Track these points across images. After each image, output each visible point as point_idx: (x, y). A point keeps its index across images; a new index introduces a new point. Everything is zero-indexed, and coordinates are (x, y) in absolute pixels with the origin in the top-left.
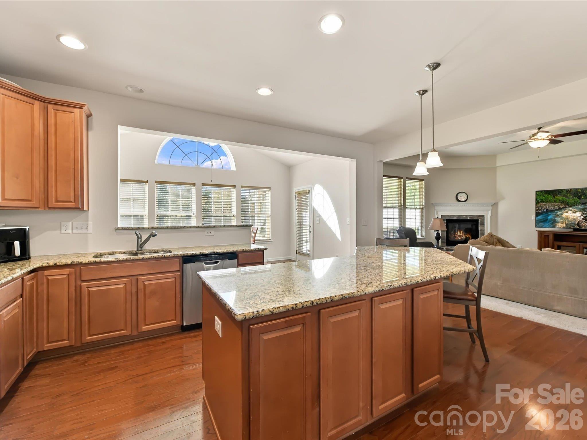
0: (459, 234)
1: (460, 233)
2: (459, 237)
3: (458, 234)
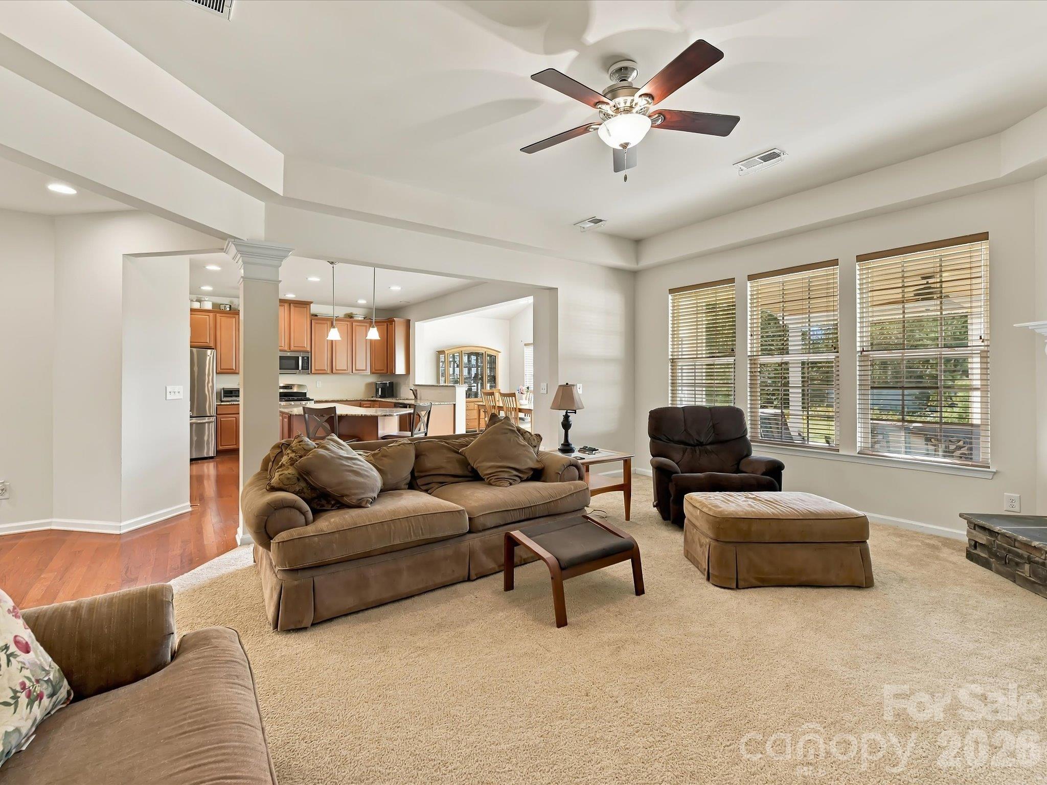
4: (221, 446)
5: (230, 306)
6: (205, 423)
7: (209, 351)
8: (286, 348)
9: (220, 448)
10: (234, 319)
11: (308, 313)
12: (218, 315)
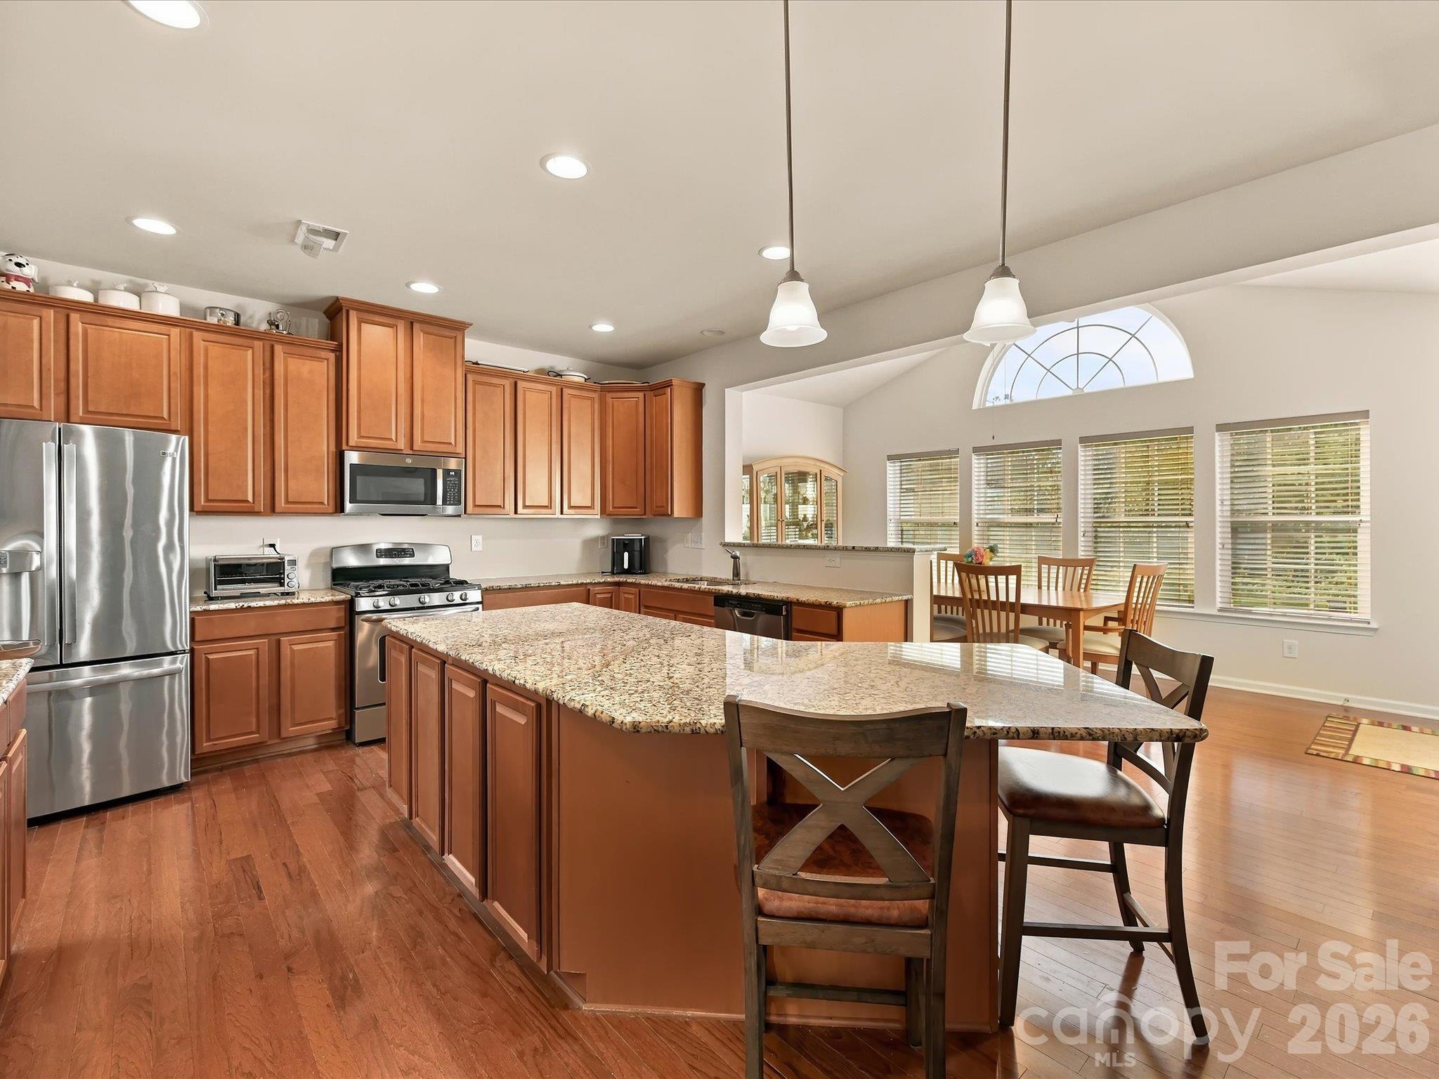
4: (209, 740)
5: (237, 316)
6: (161, 676)
7: (174, 437)
8: (402, 444)
9: (206, 746)
10: (250, 352)
11: (459, 362)
12: (196, 333)
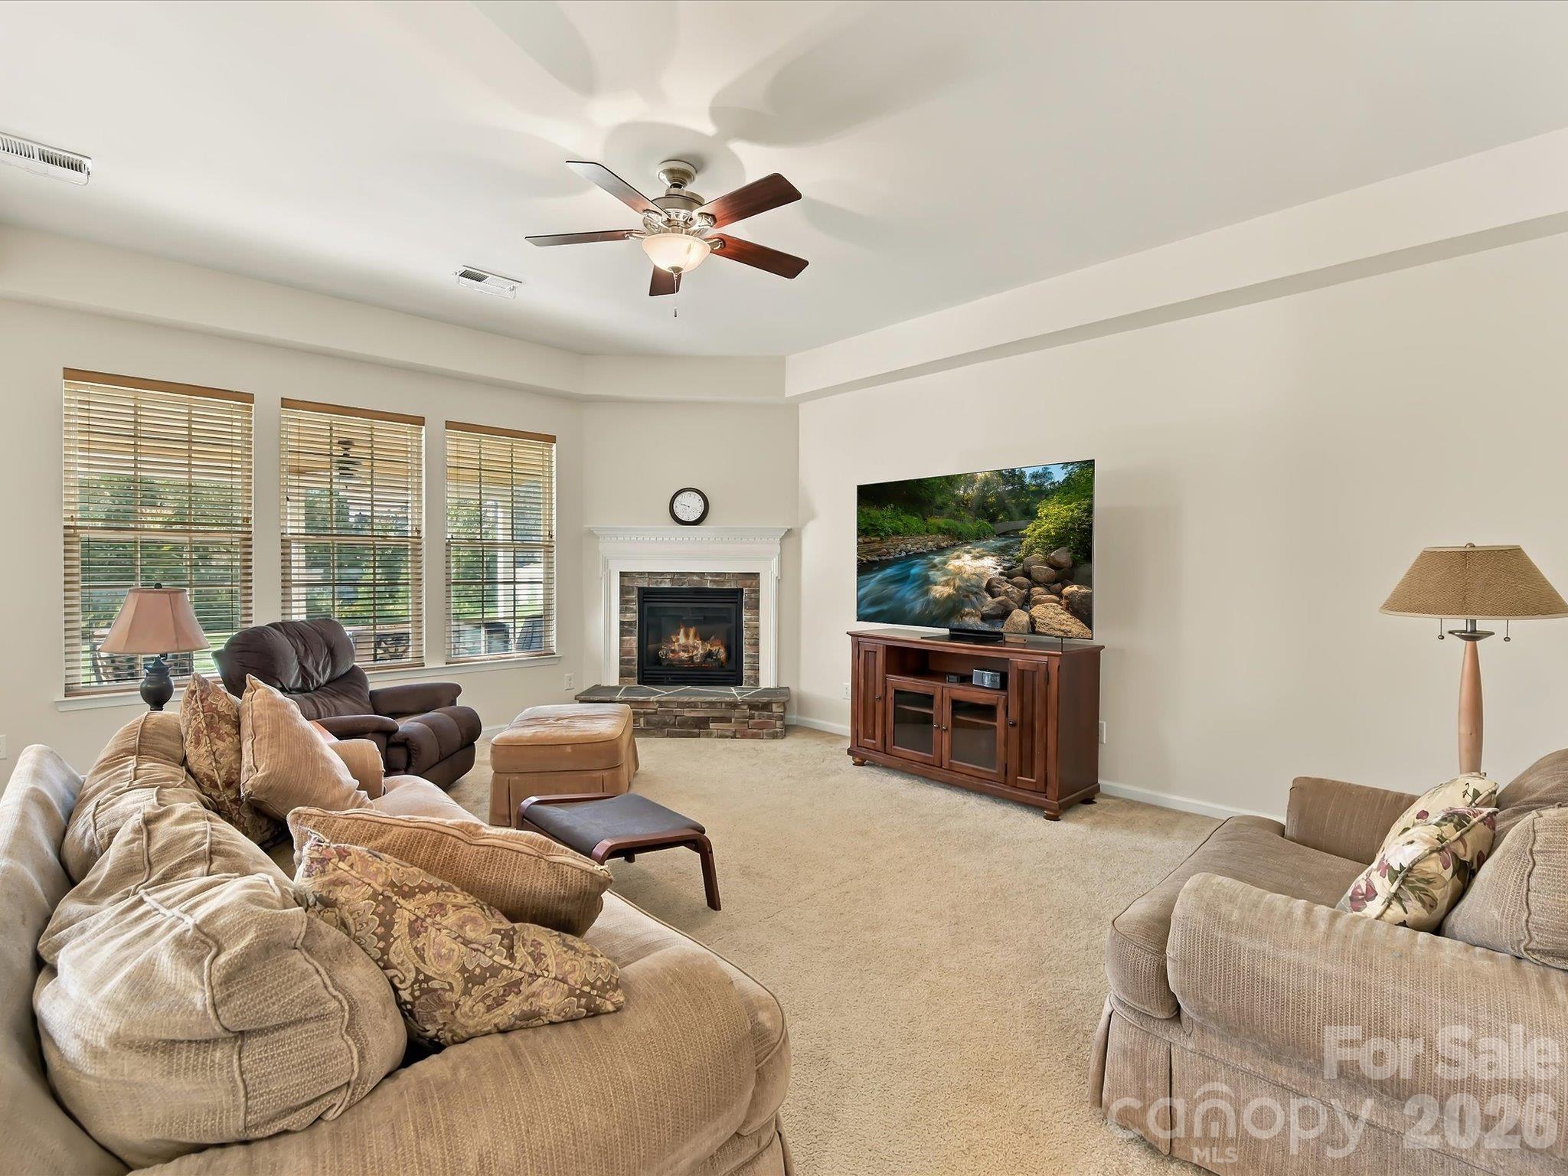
0: (682, 640)
1: (687, 636)
2: (684, 651)
3: (678, 640)
